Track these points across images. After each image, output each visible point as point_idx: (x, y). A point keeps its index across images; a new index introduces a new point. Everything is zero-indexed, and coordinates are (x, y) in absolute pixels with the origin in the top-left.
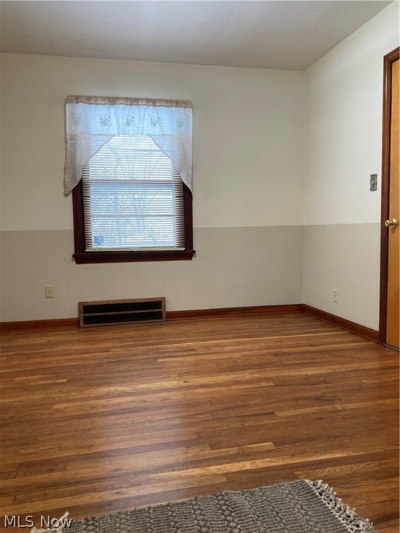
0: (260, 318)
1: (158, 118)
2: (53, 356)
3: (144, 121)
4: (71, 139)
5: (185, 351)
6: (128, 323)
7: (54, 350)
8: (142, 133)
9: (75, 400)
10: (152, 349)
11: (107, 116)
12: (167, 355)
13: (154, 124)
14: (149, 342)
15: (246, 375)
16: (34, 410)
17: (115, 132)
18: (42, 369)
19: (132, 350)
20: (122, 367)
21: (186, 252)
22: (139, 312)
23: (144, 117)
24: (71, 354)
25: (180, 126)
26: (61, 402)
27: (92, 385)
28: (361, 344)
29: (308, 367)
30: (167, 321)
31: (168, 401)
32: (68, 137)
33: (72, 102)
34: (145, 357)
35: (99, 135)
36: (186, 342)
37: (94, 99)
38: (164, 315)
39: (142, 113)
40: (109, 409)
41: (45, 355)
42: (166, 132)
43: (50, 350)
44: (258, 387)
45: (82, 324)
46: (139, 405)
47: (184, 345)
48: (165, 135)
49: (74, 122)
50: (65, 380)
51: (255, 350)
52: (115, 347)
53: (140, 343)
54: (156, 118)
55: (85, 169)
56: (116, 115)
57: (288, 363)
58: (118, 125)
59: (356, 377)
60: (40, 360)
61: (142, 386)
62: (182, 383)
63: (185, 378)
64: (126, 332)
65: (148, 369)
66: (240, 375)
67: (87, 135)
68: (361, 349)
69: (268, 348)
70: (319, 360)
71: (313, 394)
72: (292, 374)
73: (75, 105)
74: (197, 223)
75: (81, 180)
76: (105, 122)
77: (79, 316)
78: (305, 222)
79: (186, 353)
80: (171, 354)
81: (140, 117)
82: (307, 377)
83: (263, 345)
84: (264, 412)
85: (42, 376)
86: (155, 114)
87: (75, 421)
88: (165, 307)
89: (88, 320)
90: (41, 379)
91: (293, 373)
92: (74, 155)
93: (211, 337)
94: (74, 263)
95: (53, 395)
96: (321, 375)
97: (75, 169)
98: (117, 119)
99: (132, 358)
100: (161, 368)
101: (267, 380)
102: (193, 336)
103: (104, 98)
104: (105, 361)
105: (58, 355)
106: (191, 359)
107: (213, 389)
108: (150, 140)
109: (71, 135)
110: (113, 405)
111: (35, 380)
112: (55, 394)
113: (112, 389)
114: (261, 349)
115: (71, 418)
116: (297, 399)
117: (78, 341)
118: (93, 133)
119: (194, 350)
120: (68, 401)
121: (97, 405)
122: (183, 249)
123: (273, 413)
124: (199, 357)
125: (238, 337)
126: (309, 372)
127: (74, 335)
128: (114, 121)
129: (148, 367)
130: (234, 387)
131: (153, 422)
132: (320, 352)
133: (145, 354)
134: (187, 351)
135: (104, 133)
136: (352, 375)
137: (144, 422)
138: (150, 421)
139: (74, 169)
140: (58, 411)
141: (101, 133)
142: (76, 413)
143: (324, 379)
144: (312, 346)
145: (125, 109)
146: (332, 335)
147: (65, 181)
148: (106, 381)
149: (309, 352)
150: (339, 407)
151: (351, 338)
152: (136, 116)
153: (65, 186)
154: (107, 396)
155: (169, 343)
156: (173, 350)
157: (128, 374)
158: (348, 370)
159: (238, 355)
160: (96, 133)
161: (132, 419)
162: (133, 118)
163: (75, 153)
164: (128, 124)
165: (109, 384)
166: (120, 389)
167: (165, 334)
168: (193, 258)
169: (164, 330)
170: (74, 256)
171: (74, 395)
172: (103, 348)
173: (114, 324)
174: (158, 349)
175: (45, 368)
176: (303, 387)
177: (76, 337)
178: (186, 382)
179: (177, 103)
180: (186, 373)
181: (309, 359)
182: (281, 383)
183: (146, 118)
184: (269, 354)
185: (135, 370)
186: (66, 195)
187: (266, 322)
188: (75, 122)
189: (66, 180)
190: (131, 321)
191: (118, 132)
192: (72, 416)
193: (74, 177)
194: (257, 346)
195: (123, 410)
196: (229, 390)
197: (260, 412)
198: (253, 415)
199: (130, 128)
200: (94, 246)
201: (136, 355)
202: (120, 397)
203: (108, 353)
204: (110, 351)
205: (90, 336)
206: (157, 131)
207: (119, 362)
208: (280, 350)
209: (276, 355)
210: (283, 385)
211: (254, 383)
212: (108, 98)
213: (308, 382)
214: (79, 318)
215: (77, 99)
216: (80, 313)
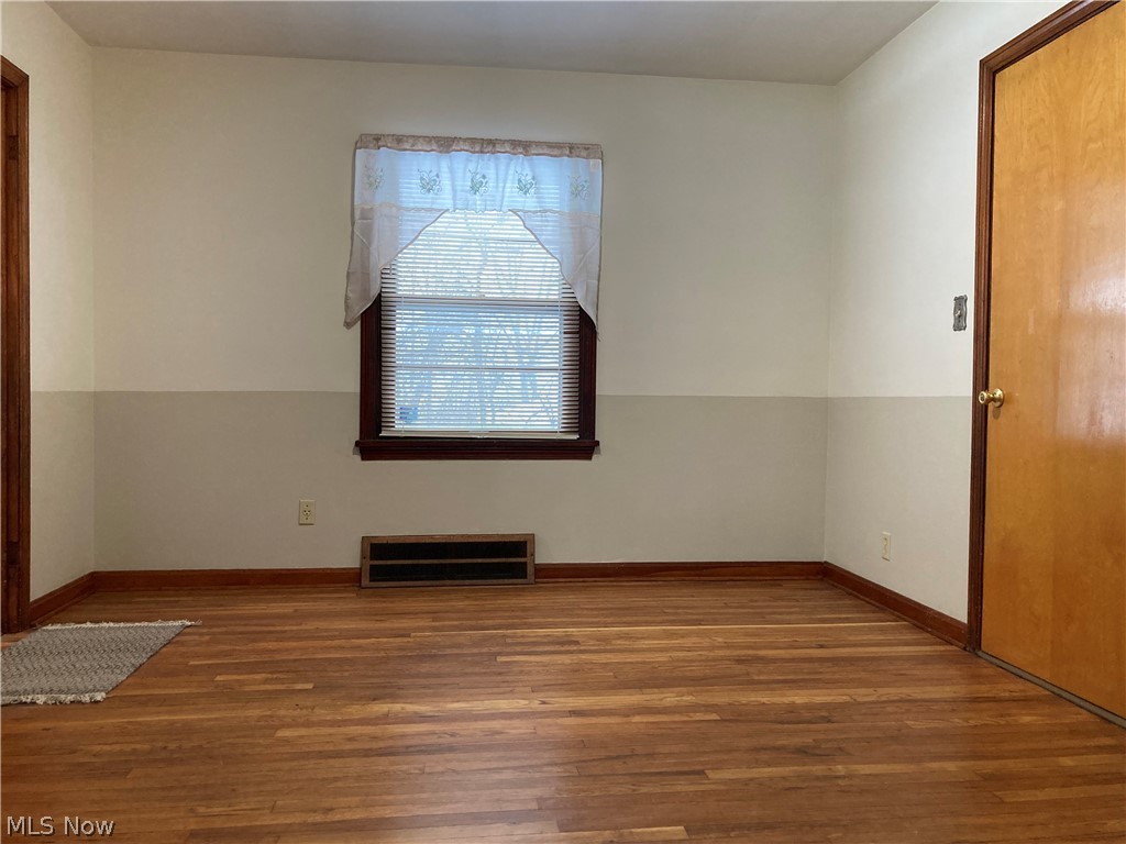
0: (729, 587)
1: (534, 179)
2: (300, 639)
3: (505, 182)
4: (363, 218)
5: (558, 643)
6: (457, 582)
7: (303, 627)
8: (501, 206)
9: (321, 724)
10: (492, 637)
11: (434, 174)
12: (518, 649)
13: (524, 189)
14: (490, 622)
15: (670, 698)
16: (238, 737)
17: (448, 203)
18: (272, 662)
19: (452, 636)
20: (425, 667)
21: (579, 442)
22: (480, 561)
23: (506, 175)
24: (332, 638)
25: (575, 193)
26: (294, 724)
27: (361, 698)
28: (928, 648)
29: (800, 688)
30: (536, 583)
31: (497, 737)
32: (357, 214)
33: (366, 147)
34: (475, 650)
35: (419, 210)
36: (567, 625)
37: (411, 141)
38: (530, 570)
39: (502, 167)
40: (381, 744)
41: (282, 636)
42: (548, 206)
43: (295, 628)
44: (684, 722)
45: (365, 581)
46: (441, 741)
47: (559, 631)
48: (546, 211)
49: (370, 184)
50: (310, 686)
51: (702, 649)
52: (423, 629)
53: (473, 623)
54: (529, 178)
55: (386, 274)
56: (452, 171)
57: (761, 678)
58: (454, 191)
59: (896, 713)
60: (272, 645)
61: (456, 705)
62: (536, 705)
63: (541, 696)
64: (448, 600)
65: (476, 674)
66: (654, 696)
67: (394, 210)
68: (925, 660)
69: (728, 646)
70: (827, 676)
71: (796, 741)
72: (764, 700)
73: (373, 151)
74: (604, 386)
75: (380, 295)
76: (428, 187)
77: (362, 564)
78: (832, 391)
79: (557, 648)
80: (526, 649)
81: (497, 174)
82: (792, 708)
83: (720, 640)
84: (686, 769)
85: (269, 676)
86: (527, 171)
87: (312, 762)
88: (533, 555)
89: (378, 574)
90: (266, 681)
91: (764, 698)
92: (366, 248)
93: (618, 620)
94: (358, 458)
95: (282, 712)
96: (824, 706)
97: (368, 274)
98: (453, 180)
99: (448, 651)
100: (500, 674)
101: (709, 708)
102: (579, 616)
103: (429, 139)
104: (396, 653)
105: (306, 638)
106: (566, 659)
107: (594, 720)
108: (515, 221)
109: (363, 211)
110: (391, 738)
111: (256, 681)
112: (284, 711)
113: (397, 707)
114: (713, 648)
115: (306, 756)
116: (755, 750)
117: (353, 614)
118: (405, 205)
119: (577, 643)
120: (308, 724)
121: (361, 735)
122: (576, 437)
123: (702, 773)
124: (583, 657)
125: (673, 623)
126: (799, 698)
127: (348, 602)
128: (446, 183)
129: (477, 670)
130: (637, 719)
131: (457, 772)
132: (834, 660)
133: (475, 645)
134: (562, 644)
135: (428, 206)
136: (889, 709)
137: (443, 773)
138: (454, 771)
139: (366, 275)
140: (286, 741)
141: (419, 206)
142: (318, 748)
143: (826, 714)
144: (822, 647)
145: (468, 160)
146: (870, 628)
147: (347, 298)
148: (388, 691)
149: (811, 660)
150: (840, 769)
151: (909, 637)
152: (491, 173)
153: (347, 307)
154: (385, 719)
155: (531, 626)
156: (535, 639)
157: (433, 681)
158: (884, 699)
159: (662, 657)
160: (412, 205)
161: (421, 766)
162: (484, 177)
163: (370, 243)
164: (475, 189)
165: (393, 698)
166: (411, 708)
167: (524, 609)
168: (594, 456)
169: (528, 600)
170: (357, 444)
171: (322, 713)
172: (398, 629)
173: (428, 583)
174: (504, 636)
175: (278, 662)
176: (779, 726)
177: (351, 606)
178: (544, 703)
179: (572, 149)
180: (548, 687)
181: (809, 673)
182: (735, 716)
183: (510, 177)
184: (728, 659)
185: (449, 675)
186: (348, 325)
187: (738, 596)
188: (372, 185)
189: (350, 295)
190: (463, 579)
191: (455, 204)
192: (308, 753)
193: (365, 290)
194: (706, 642)
195: (407, 747)
196: (627, 723)
197: (675, 769)
198: (661, 773)
199: (477, 197)
200: (400, 426)
201: (459, 646)
202: (410, 722)
203: (406, 640)
204: (409, 636)
205: (378, 605)
206: (530, 202)
207: (422, 658)
208: (751, 652)
209: (739, 661)
210: (737, 721)
211: (680, 713)
212: (437, 139)
213: (791, 716)
214: (361, 569)
215: (377, 141)
216: (363, 557)
